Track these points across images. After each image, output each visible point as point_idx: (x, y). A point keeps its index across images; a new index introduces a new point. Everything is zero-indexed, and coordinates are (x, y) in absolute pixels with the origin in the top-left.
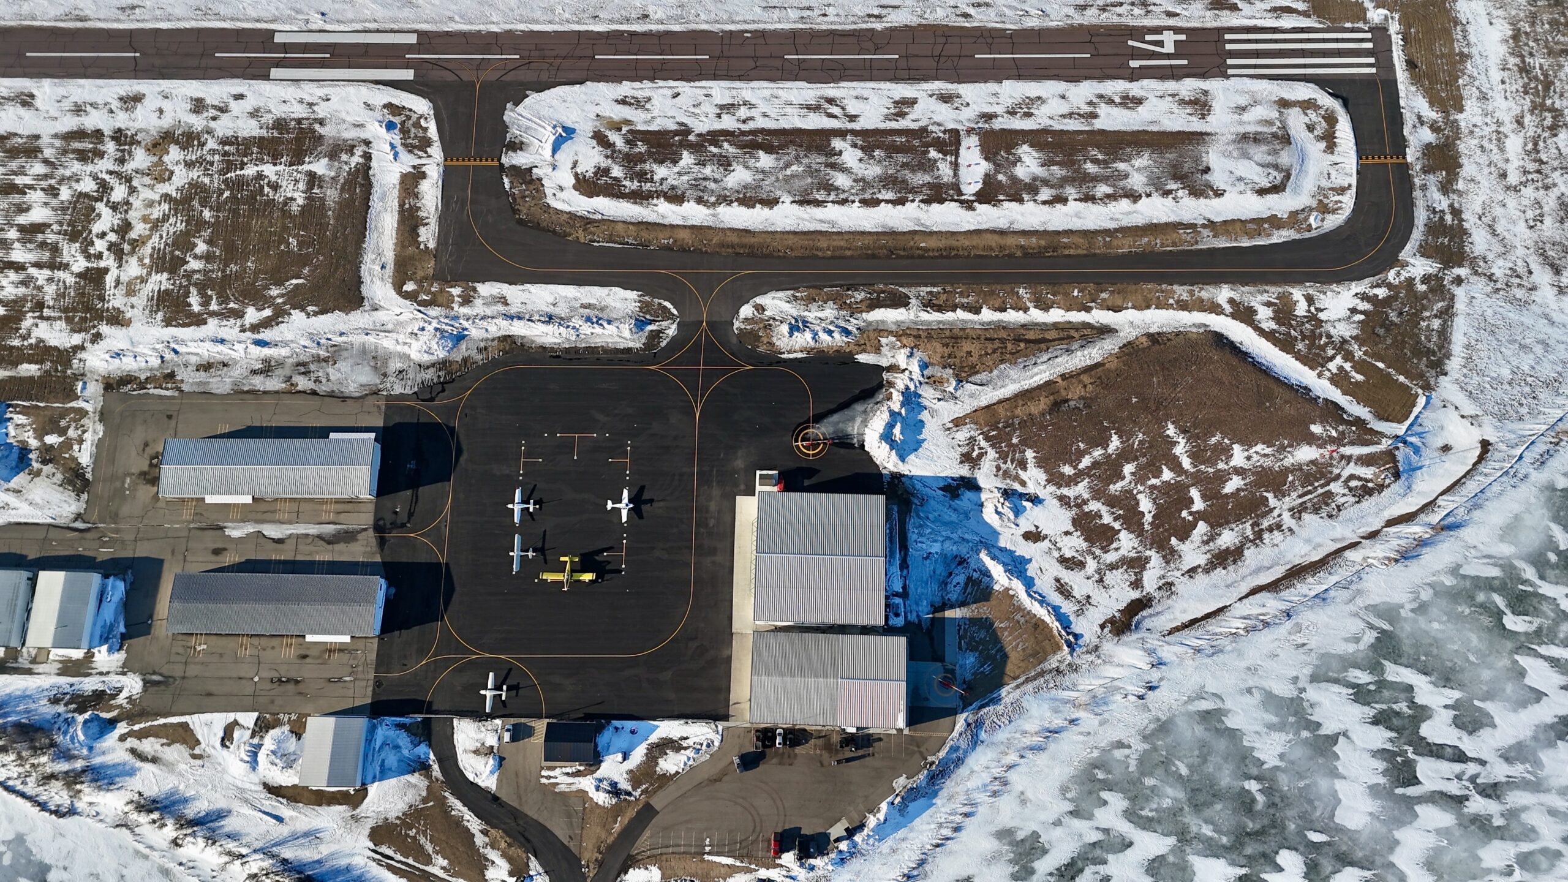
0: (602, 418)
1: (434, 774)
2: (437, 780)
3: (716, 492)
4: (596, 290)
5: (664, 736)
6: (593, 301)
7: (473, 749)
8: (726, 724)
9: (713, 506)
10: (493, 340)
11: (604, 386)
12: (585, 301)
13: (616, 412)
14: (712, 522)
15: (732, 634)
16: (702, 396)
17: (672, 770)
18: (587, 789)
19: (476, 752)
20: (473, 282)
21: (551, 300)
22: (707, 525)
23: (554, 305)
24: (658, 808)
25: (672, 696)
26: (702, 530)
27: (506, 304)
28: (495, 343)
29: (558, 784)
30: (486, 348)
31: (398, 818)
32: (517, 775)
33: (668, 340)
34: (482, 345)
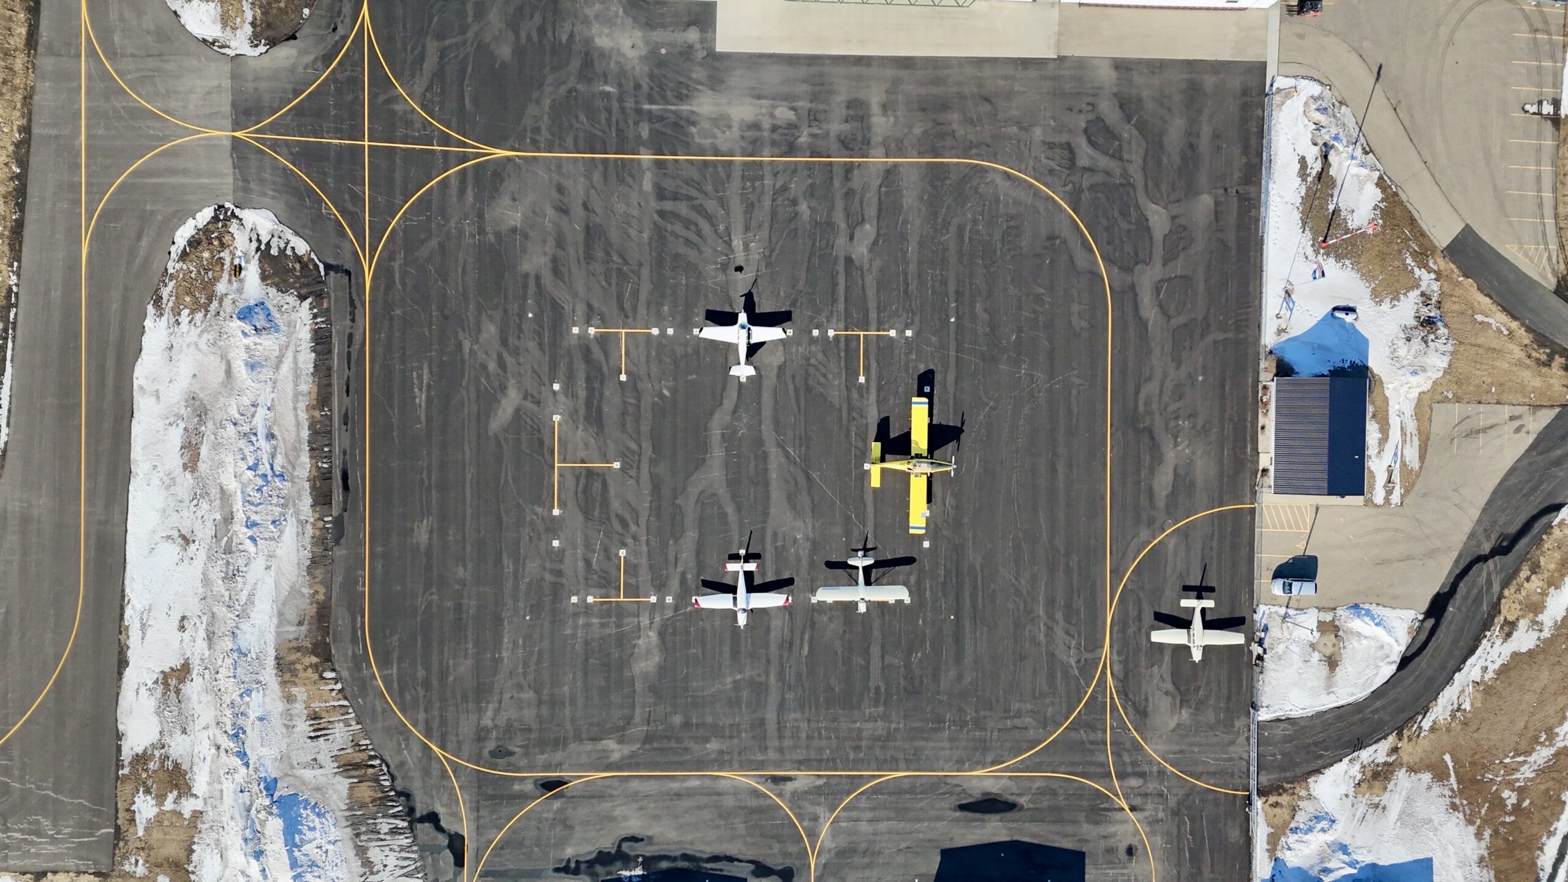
0: (510, 403)
1: (1381, 758)
2: (1395, 750)
3: (704, 105)
4: (141, 429)
5: (1297, 216)
6: (176, 436)
7: (1324, 669)
8: (1271, 71)
9: (742, 111)
10: (290, 699)
11: (421, 398)
12: (174, 460)
13: (492, 366)
14: (784, 114)
15: (1061, 59)
16: (446, 140)
17: (1372, 195)
18: (1414, 394)
19: (1332, 663)
20: (119, 765)
21: (171, 550)
22: (792, 126)
23: (186, 541)
24: (1457, 228)
25: (1206, 201)
26: (803, 139)
27: (183, 671)
28: (298, 691)
29: (1404, 464)
30: (315, 716)
31: (1479, 835)
32: (1383, 562)
33: (288, 234)
34: (303, 727)
